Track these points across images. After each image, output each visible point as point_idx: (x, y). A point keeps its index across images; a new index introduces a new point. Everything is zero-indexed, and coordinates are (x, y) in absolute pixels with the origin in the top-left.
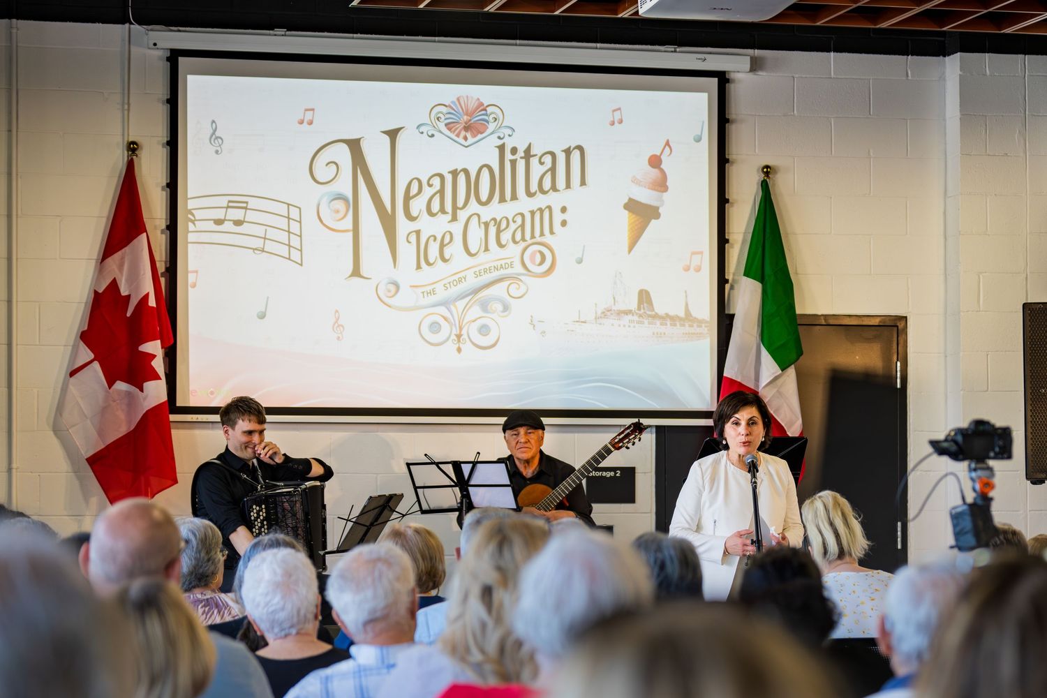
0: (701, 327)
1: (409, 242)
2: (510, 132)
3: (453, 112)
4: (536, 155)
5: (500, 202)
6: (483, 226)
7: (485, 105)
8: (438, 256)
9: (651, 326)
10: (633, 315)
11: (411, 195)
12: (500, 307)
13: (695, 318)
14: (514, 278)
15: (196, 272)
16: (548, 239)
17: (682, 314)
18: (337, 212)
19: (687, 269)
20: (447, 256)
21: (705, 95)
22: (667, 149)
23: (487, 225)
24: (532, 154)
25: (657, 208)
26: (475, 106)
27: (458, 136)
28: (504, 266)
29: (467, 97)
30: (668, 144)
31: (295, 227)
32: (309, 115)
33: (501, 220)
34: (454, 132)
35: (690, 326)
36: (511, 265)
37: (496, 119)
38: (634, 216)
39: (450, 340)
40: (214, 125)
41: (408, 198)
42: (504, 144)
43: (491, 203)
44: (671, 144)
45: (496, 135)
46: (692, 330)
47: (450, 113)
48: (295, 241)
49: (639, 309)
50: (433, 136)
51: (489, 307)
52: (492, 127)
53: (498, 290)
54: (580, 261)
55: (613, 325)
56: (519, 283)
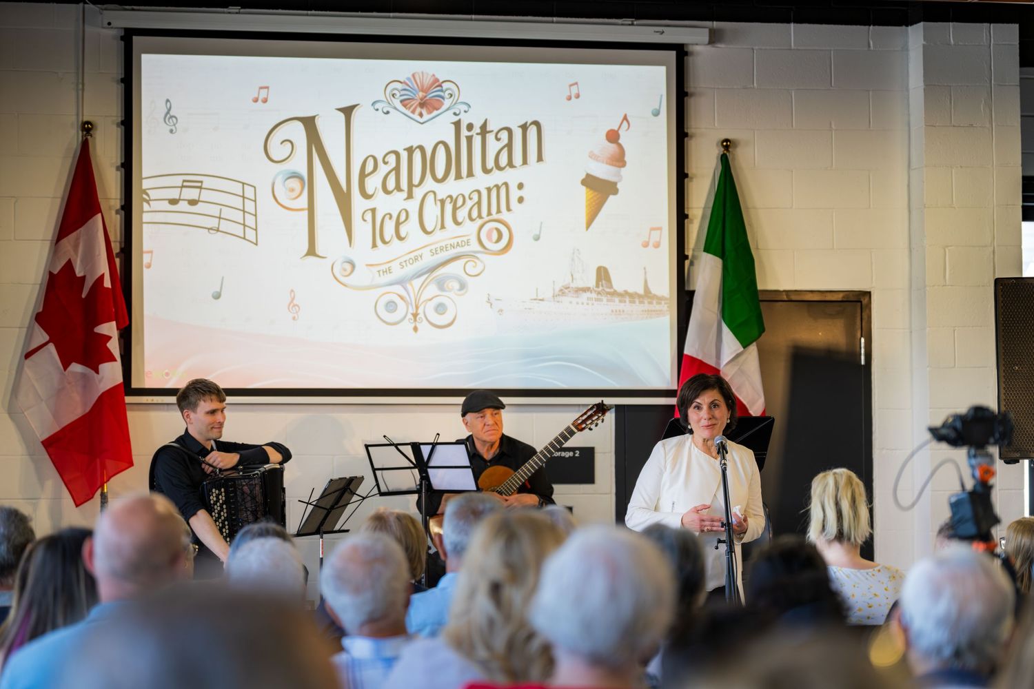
0: (660, 303)
1: (365, 220)
2: (465, 107)
3: (409, 89)
4: (492, 131)
5: (456, 179)
6: (439, 203)
7: (441, 81)
8: (394, 235)
9: (609, 303)
10: (591, 292)
11: (366, 173)
12: (456, 286)
13: (655, 295)
14: (471, 256)
15: (151, 252)
16: (505, 216)
17: (641, 292)
18: (292, 190)
19: (646, 245)
20: (403, 234)
21: (663, 69)
22: (625, 123)
23: (443, 202)
24: (488, 130)
25: (615, 184)
26: (431, 80)
27: (413, 112)
28: (460, 243)
29: (422, 73)
30: (625, 118)
31: (250, 206)
32: (263, 94)
33: (457, 198)
34: (409, 108)
35: (650, 303)
36: (468, 243)
37: (451, 95)
38: (591, 192)
39: (407, 318)
40: (168, 104)
41: (363, 175)
42: (460, 120)
43: (446, 181)
44: (629, 118)
45: (452, 111)
46: (651, 307)
47: (405, 90)
48: (250, 221)
49: (597, 286)
50: (388, 113)
51: (445, 286)
52: (447, 103)
53: (455, 268)
54: (537, 238)
55: (571, 303)
56: (477, 261)
